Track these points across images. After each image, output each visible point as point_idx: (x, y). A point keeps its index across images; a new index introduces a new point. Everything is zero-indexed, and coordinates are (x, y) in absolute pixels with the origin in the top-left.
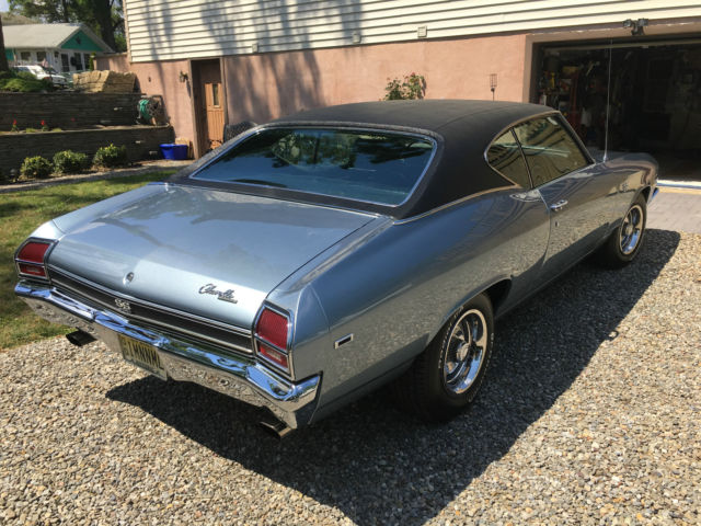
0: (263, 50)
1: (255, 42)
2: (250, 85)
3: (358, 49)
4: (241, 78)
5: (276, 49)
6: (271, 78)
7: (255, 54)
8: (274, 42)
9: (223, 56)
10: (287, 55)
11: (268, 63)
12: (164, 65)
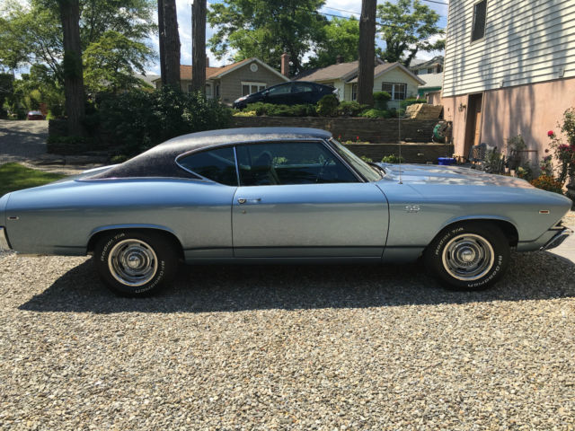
0: (505, 86)
1: (502, 79)
2: (496, 115)
3: (560, 82)
4: (492, 108)
5: (513, 84)
6: (508, 108)
7: (501, 88)
8: (512, 78)
9: (485, 91)
10: (518, 89)
11: (507, 96)
12: (457, 98)
